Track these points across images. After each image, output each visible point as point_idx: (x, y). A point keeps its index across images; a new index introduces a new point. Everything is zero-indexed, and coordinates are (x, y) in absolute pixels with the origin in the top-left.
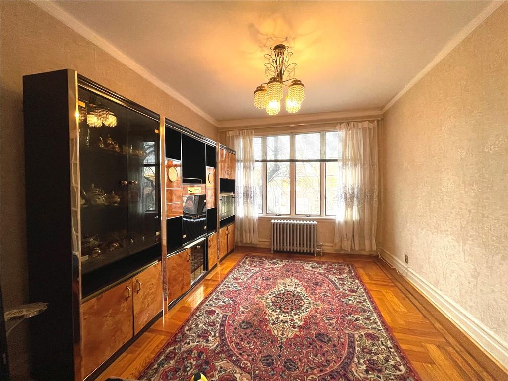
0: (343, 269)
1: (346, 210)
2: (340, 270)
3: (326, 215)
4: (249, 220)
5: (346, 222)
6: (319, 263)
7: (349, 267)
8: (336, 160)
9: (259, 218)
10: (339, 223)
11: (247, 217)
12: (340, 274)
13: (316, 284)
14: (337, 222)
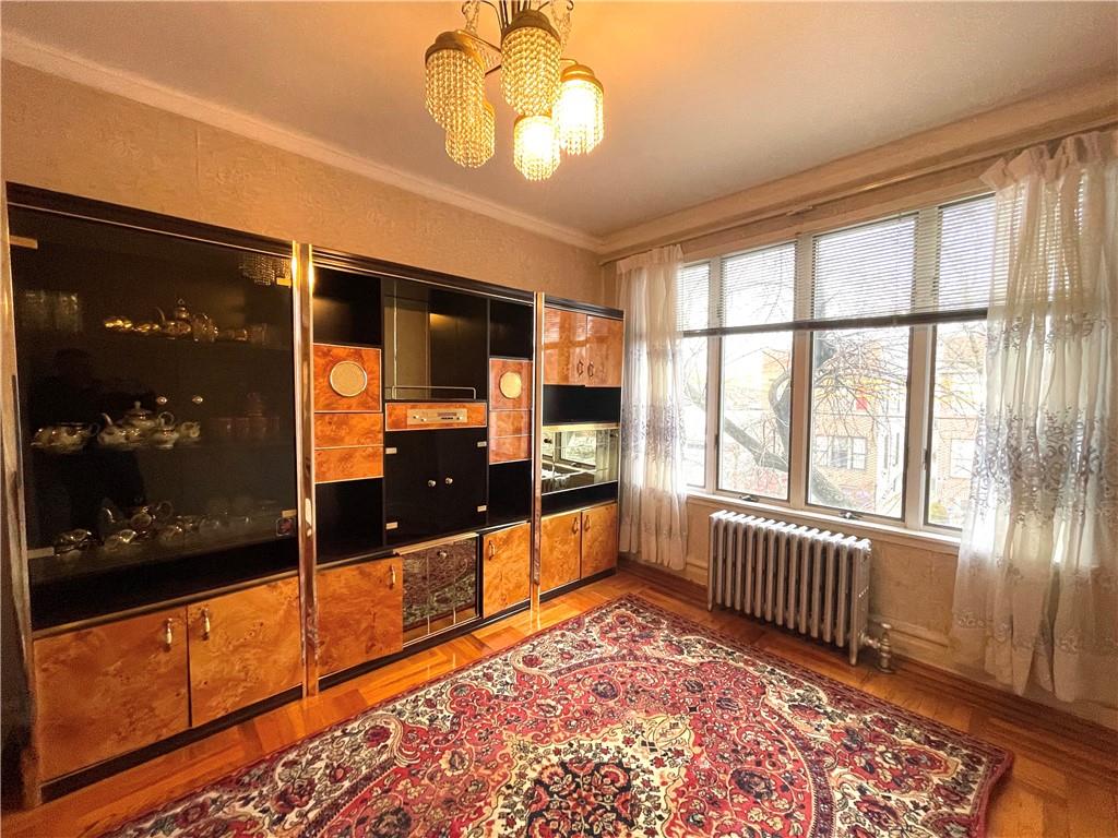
0: (934, 763)
1: (1016, 517)
2: (914, 761)
3: (926, 523)
4: (659, 499)
5: (1011, 570)
6: (839, 695)
7: (972, 763)
8: (981, 314)
9: (688, 498)
10: (978, 564)
11: (653, 491)
12: (898, 782)
13: (742, 783)
14: (963, 557)
